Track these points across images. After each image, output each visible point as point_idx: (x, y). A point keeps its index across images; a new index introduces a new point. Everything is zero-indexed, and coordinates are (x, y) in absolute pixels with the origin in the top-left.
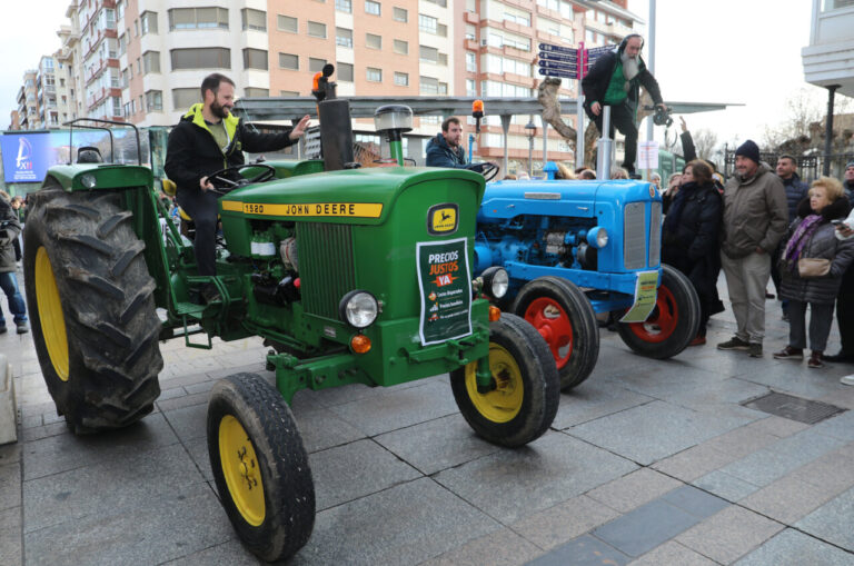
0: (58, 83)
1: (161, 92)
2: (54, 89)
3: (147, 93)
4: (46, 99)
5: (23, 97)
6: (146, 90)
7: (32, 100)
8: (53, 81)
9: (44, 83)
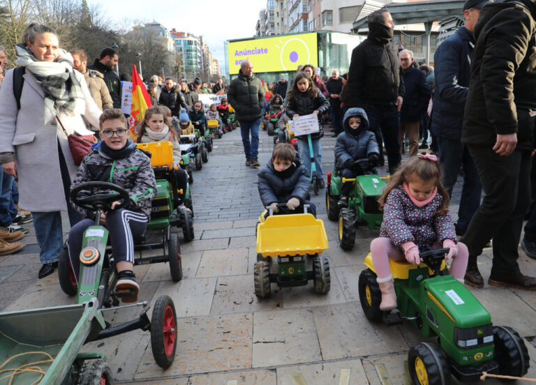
0: (275, 15)
1: (332, 11)
2: (273, 19)
3: (323, 13)
4: (270, 26)
5: (259, 26)
6: (322, 11)
7: (263, 28)
8: (273, 14)
9: (269, 16)
